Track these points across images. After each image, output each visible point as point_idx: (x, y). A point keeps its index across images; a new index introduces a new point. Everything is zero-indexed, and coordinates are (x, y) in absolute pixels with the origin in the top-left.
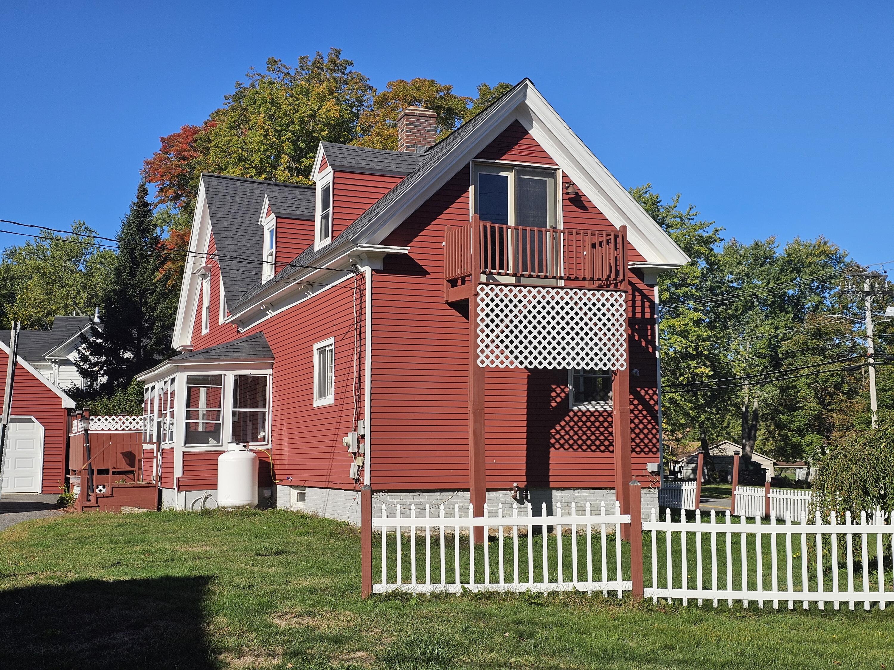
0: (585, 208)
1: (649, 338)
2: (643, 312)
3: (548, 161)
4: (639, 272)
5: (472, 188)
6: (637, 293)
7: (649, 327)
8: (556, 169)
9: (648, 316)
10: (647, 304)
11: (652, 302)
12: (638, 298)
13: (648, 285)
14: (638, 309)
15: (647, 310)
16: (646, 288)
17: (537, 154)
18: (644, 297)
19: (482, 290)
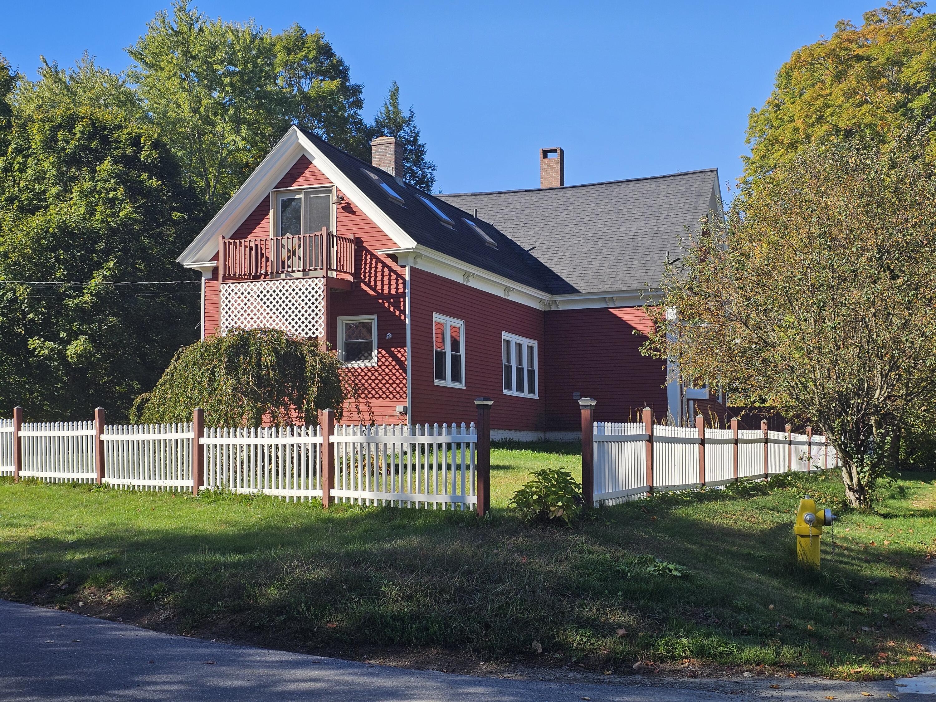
0: (354, 213)
1: (402, 308)
2: (397, 289)
3: (326, 181)
4: (393, 257)
5: (271, 212)
6: (392, 274)
7: (402, 300)
8: (332, 186)
9: (400, 291)
10: (400, 281)
11: (404, 279)
12: (394, 277)
13: (401, 267)
14: (393, 287)
15: (401, 286)
16: (400, 268)
17: (319, 177)
18: (399, 276)
19: (223, 288)
